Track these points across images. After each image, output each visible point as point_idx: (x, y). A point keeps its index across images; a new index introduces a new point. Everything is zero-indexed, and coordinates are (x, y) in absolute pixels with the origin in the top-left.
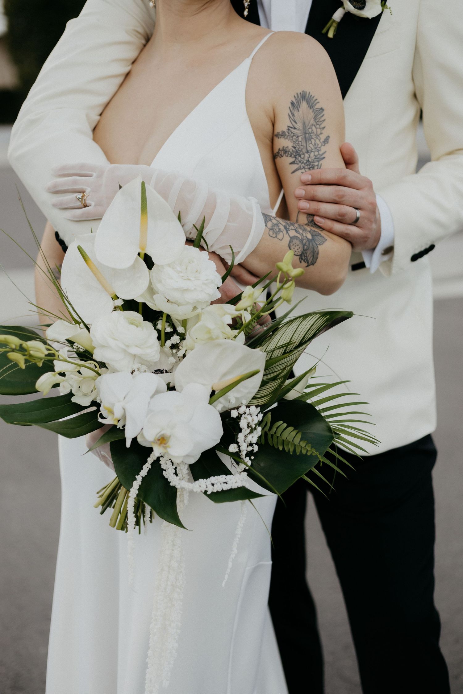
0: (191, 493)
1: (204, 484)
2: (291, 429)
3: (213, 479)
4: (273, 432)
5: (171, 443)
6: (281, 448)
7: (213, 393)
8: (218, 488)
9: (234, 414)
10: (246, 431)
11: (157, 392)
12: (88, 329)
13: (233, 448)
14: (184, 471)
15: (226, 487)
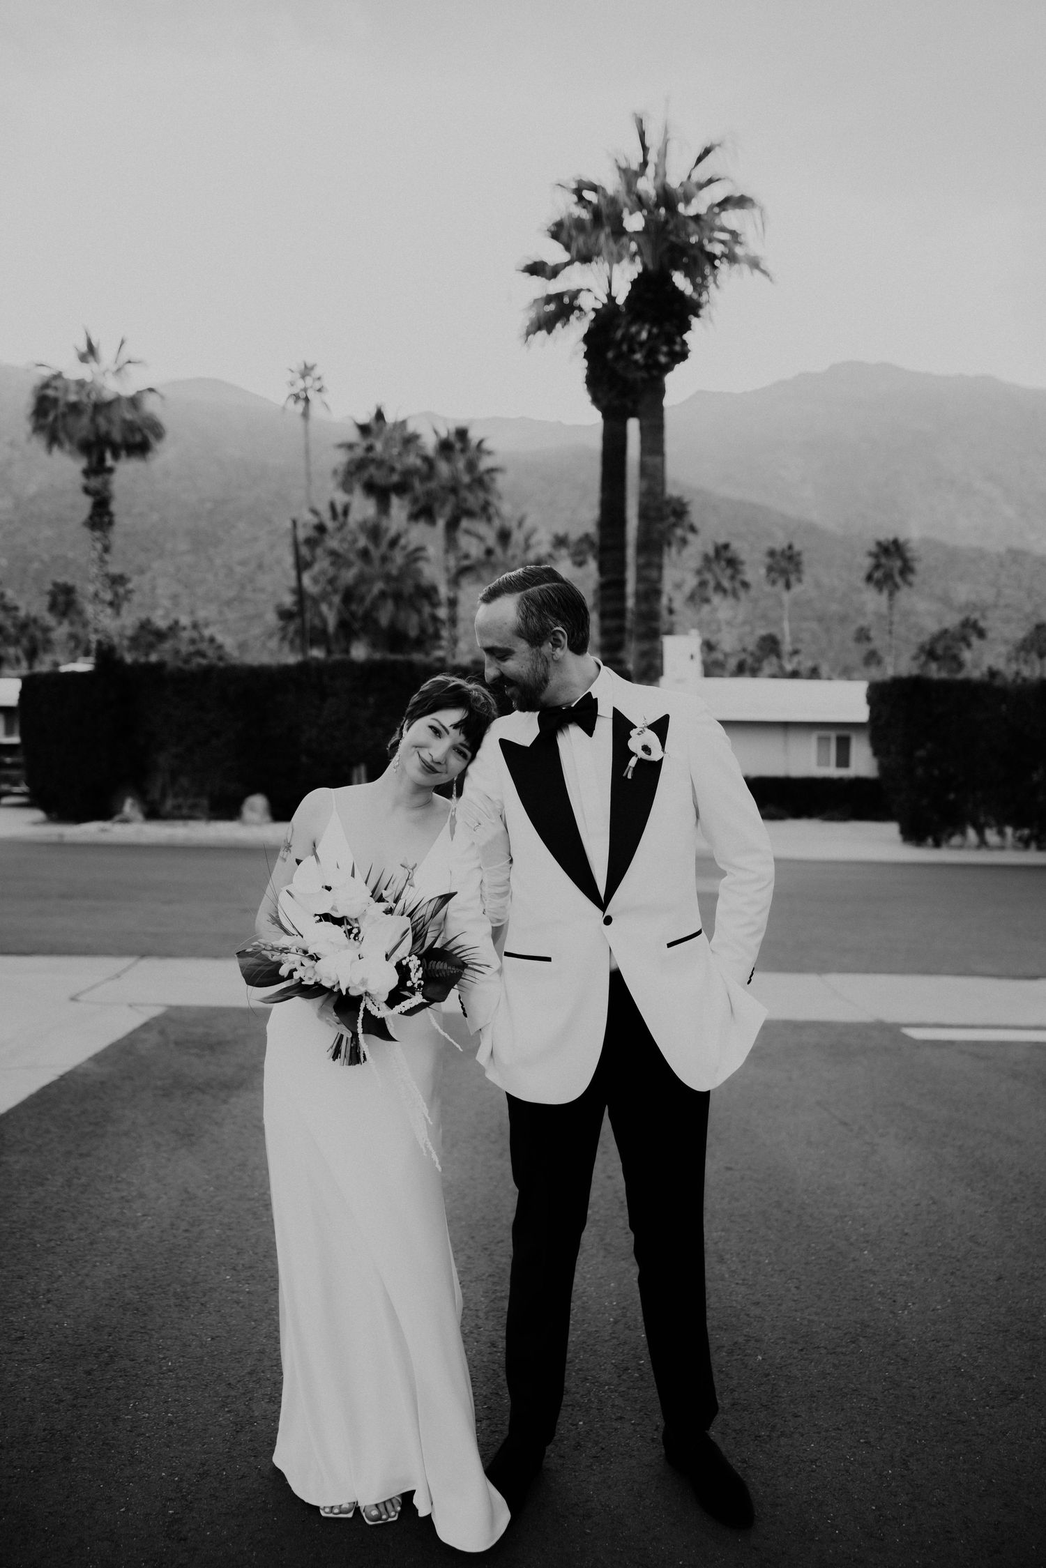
0: (393, 1017)
1: (398, 1008)
2: (439, 962)
3: (403, 1003)
4: (430, 968)
5: (369, 982)
6: (437, 976)
7: (387, 956)
8: (407, 1007)
9: (404, 963)
10: (413, 971)
11: (352, 962)
12: (302, 937)
13: (409, 984)
14: (384, 1006)
15: (412, 1006)
